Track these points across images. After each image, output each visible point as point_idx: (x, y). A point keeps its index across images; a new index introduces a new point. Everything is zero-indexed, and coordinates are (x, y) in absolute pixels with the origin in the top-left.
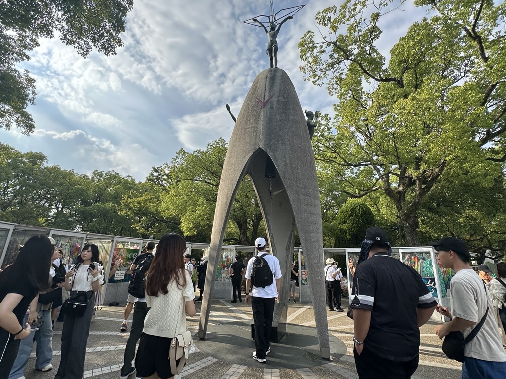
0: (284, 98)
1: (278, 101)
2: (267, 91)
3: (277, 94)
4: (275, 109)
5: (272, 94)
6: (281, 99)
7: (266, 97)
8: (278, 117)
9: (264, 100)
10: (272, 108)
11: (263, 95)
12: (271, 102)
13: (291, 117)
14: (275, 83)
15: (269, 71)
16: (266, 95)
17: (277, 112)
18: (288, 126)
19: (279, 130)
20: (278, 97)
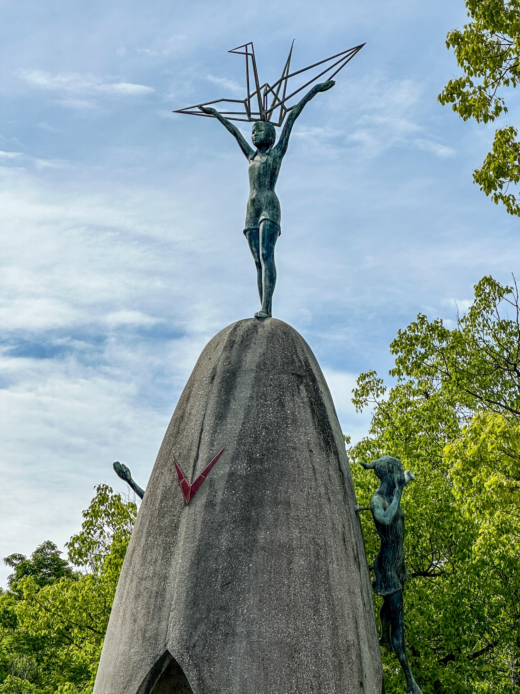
0: (251, 460)
1: (231, 474)
2: (206, 437)
3: (230, 451)
4: (218, 508)
5: (216, 448)
6: (242, 468)
7: (199, 463)
8: (224, 540)
9: (194, 473)
10: (210, 505)
11: (194, 454)
12: (212, 484)
13: (262, 536)
14: (232, 401)
15: (225, 347)
16: (200, 456)
17: (223, 521)
18: (249, 568)
19: (222, 586)
20: (235, 458)
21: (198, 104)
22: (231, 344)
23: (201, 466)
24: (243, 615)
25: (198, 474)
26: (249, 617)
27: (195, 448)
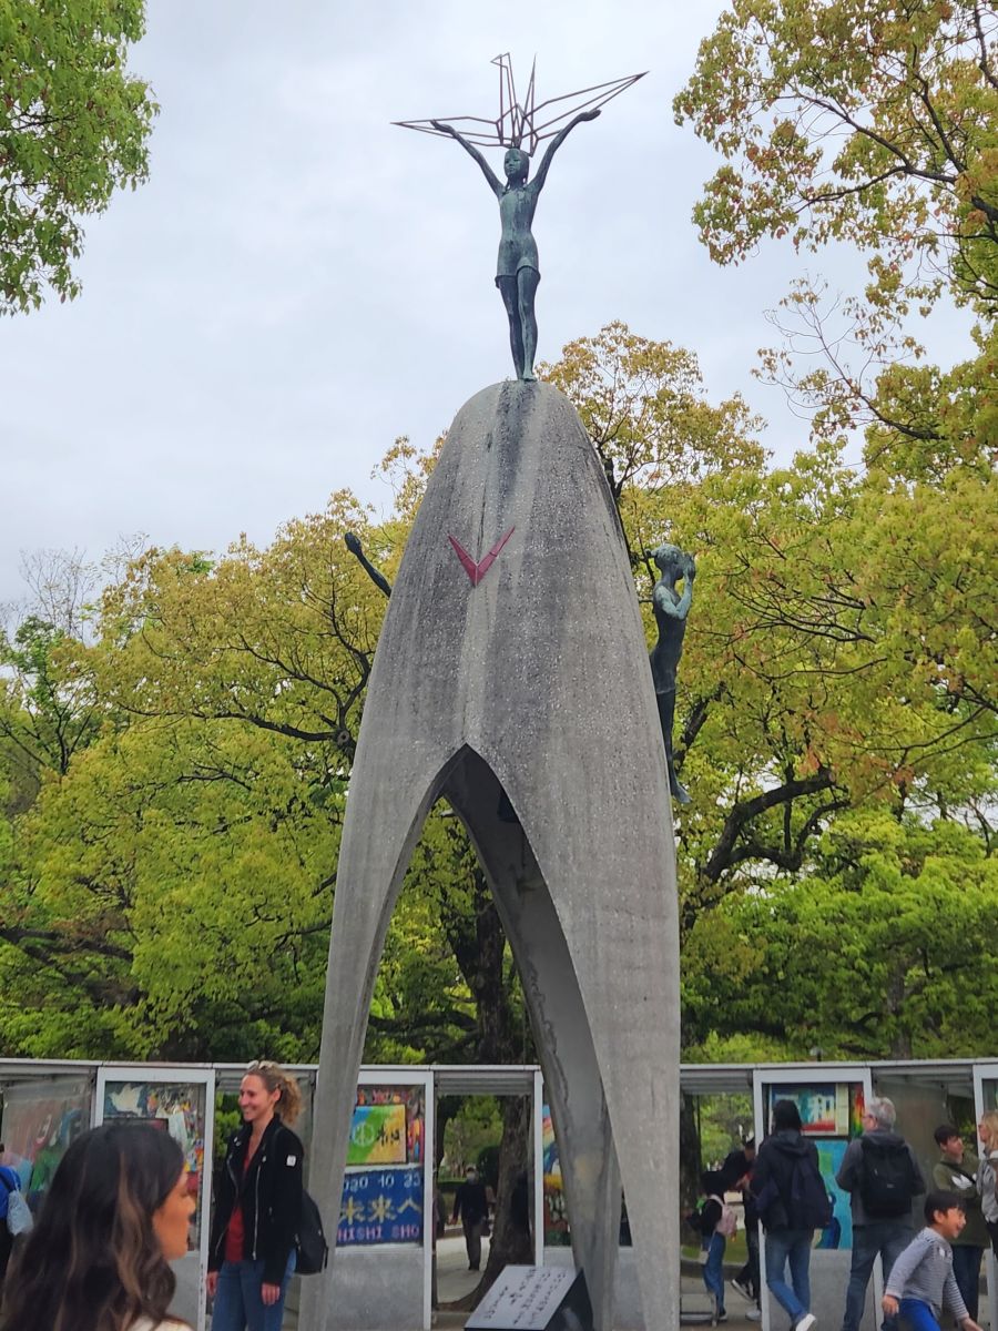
0: (549, 542)
1: (527, 556)
2: (490, 512)
3: (522, 531)
4: (514, 592)
5: (506, 527)
6: (539, 550)
7: (485, 541)
8: (526, 628)
9: (479, 552)
10: (505, 588)
11: (476, 530)
12: (504, 564)
13: (570, 626)
14: (519, 474)
15: (499, 411)
16: (485, 533)
17: (523, 607)
18: (558, 660)
19: (528, 679)
20: (529, 539)
21: (431, 118)
22: (505, 408)
23: (488, 544)
24: (555, 709)
25: (485, 553)
26: (563, 713)
27: (477, 523)
